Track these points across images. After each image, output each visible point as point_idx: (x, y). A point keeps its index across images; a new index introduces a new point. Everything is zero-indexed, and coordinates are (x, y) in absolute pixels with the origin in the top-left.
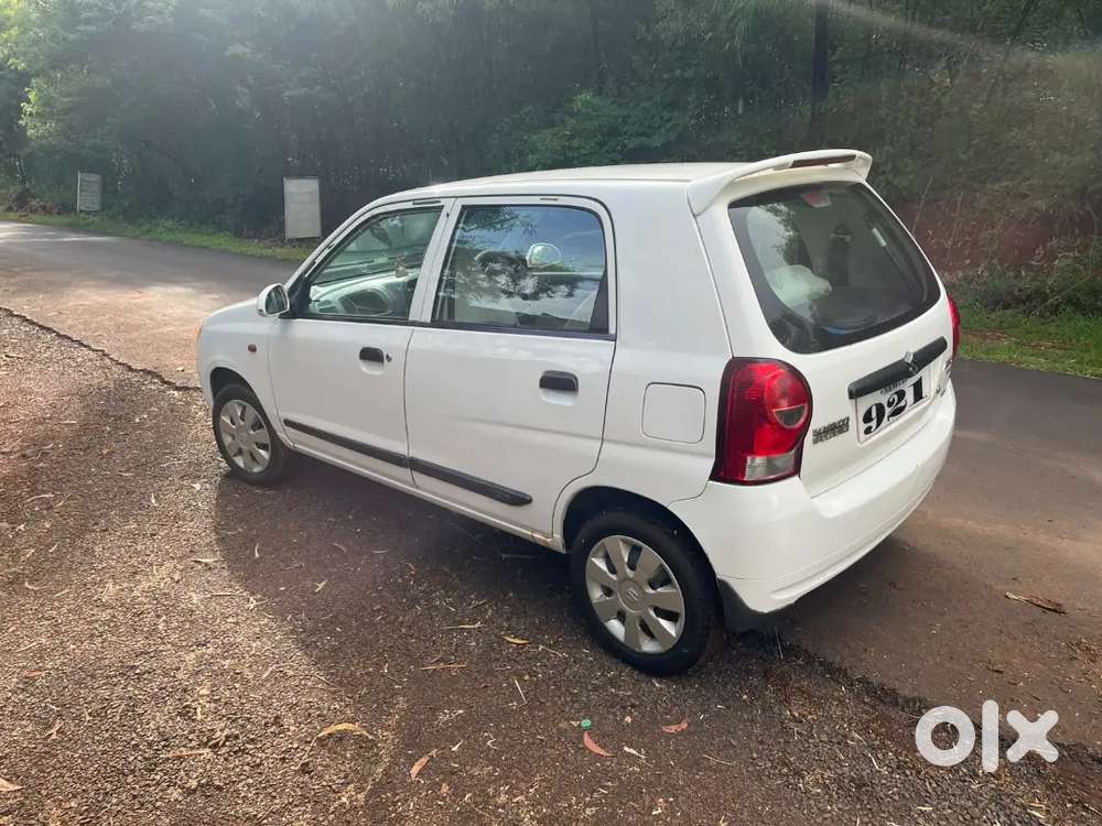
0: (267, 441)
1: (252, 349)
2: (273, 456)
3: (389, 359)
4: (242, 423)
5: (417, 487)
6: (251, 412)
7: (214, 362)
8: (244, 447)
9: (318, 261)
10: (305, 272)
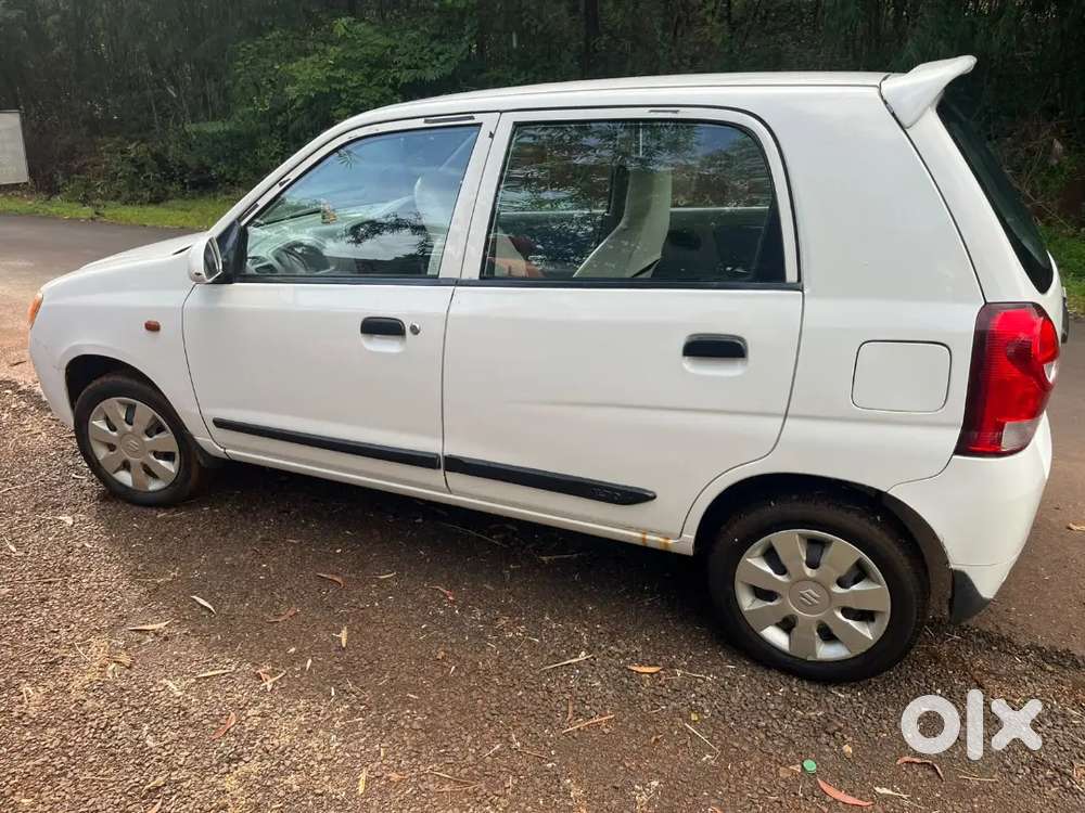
0: (173, 447)
1: (153, 327)
2: (185, 467)
3: (415, 331)
4: (129, 428)
5: (450, 492)
6: (145, 413)
7: (74, 348)
8: (131, 459)
9: (262, 203)
10: (240, 218)
